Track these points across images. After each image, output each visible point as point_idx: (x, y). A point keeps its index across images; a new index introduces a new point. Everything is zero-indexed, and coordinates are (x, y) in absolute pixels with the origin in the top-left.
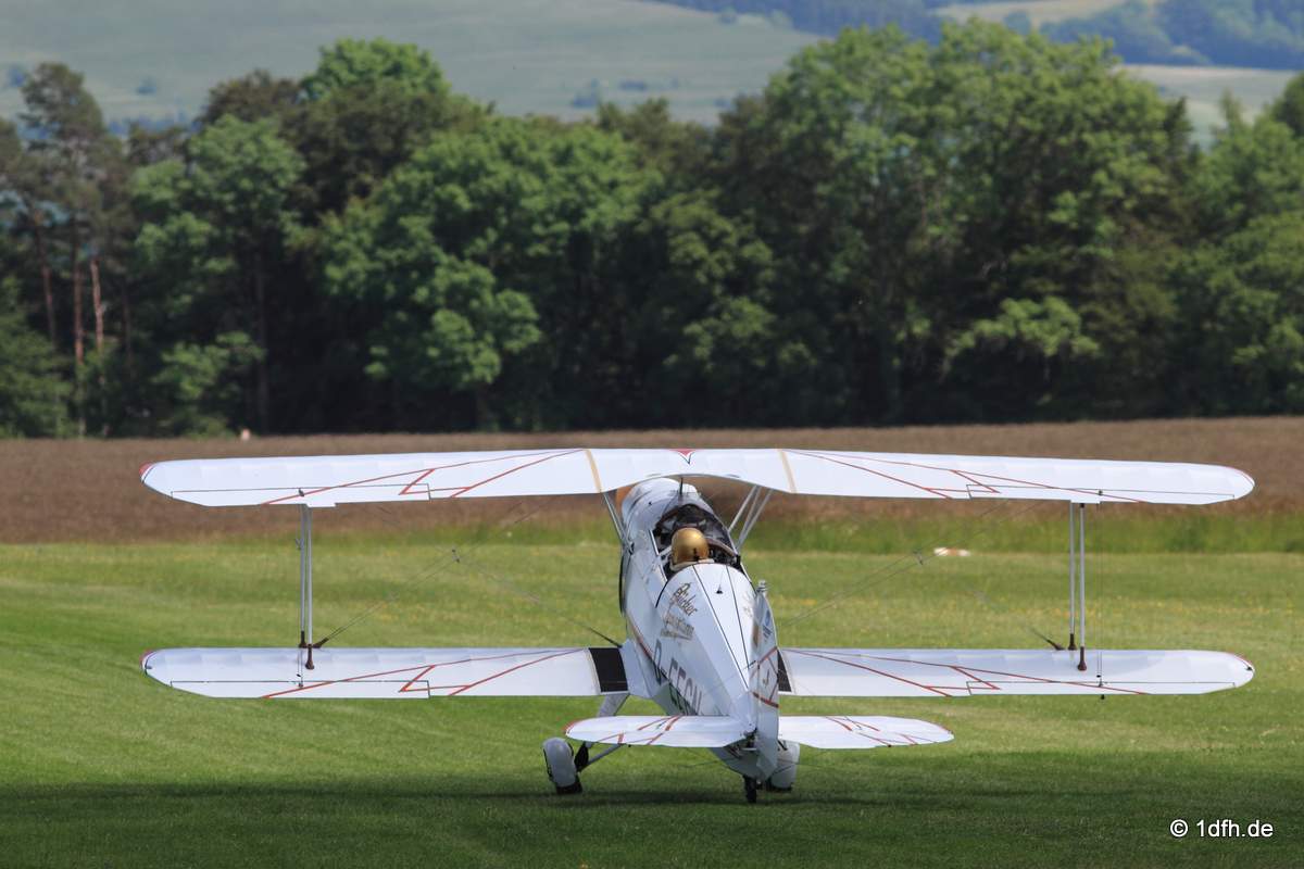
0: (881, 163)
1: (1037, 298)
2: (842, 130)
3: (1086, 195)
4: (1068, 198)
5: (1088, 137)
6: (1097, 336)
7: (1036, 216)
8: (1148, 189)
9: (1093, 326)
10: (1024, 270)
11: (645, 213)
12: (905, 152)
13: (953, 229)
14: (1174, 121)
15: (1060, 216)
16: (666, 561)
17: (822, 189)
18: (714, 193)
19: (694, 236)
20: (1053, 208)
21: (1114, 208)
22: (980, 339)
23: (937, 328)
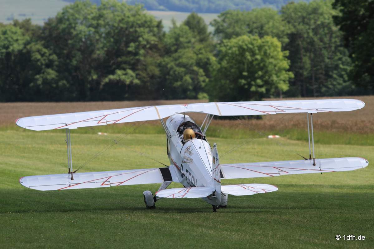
0: (85, 35)
1: (124, 69)
2: (75, 27)
3: (137, 44)
4: (132, 44)
5: (138, 29)
6: (139, 79)
7: (124, 49)
8: (153, 42)
9: (139, 77)
10: (121, 63)
11: (25, 47)
12: (91, 32)
13: (103, 52)
14: (159, 25)
15: (130, 49)
16: (182, 139)
17: (70, 42)
18: (43, 42)
19: (37, 53)
20: (129, 47)
21: (144, 47)
22: (110, 80)
23: (99, 77)
